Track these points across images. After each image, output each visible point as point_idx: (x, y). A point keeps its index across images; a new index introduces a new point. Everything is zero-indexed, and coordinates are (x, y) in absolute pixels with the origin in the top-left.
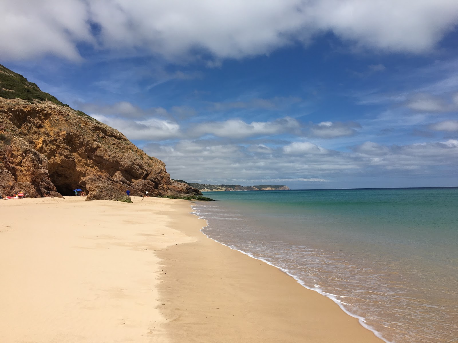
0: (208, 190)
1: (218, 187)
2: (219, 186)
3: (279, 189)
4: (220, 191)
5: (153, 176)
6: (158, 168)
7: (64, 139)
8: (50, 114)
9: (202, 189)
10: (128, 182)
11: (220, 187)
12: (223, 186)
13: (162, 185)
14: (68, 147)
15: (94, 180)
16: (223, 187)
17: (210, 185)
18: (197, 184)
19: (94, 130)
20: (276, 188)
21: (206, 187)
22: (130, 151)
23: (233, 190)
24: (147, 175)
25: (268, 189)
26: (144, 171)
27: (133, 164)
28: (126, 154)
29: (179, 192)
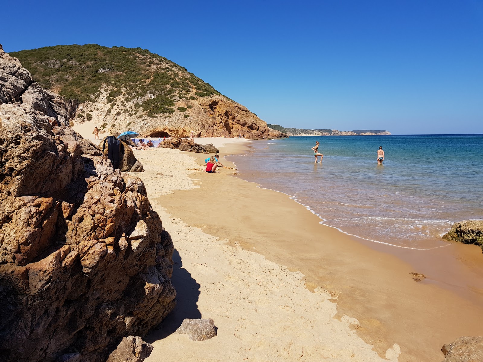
0: (304, 134)
1: (314, 132)
2: (315, 130)
3: (380, 134)
4: (316, 135)
5: (261, 129)
6: (264, 125)
7: (224, 113)
8: (218, 102)
9: (298, 134)
10: (250, 132)
11: (316, 132)
12: (319, 130)
13: (265, 133)
14: (226, 117)
15: (236, 131)
16: (320, 132)
17: (306, 130)
18: (293, 128)
19: (235, 108)
20: (377, 134)
21: (302, 131)
22: (251, 117)
23: (329, 135)
24: (258, 129)
25: (367, 134)
26: (257, 127)
27: (253, 123)
28: (249, 119)
29: (273, 137)
